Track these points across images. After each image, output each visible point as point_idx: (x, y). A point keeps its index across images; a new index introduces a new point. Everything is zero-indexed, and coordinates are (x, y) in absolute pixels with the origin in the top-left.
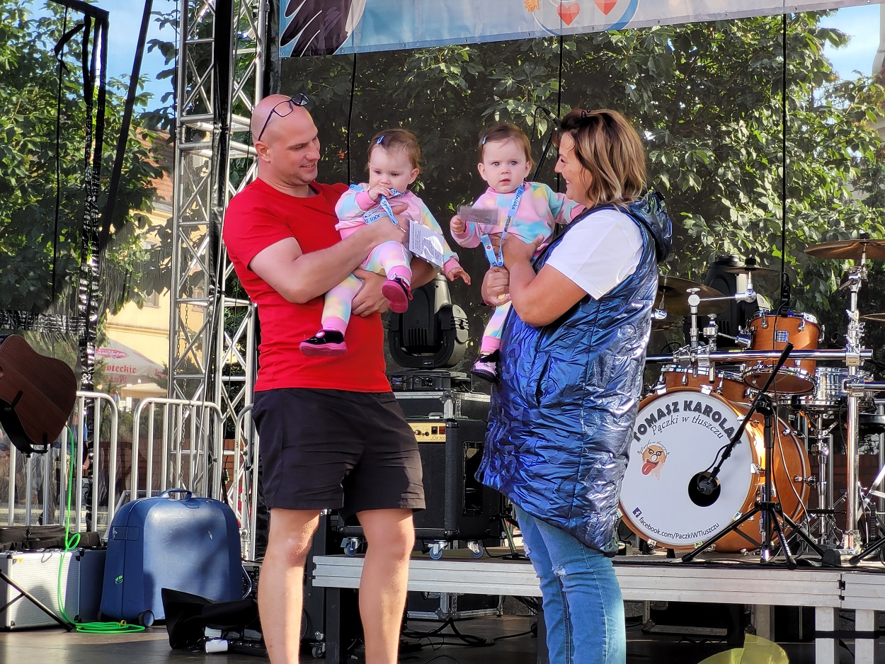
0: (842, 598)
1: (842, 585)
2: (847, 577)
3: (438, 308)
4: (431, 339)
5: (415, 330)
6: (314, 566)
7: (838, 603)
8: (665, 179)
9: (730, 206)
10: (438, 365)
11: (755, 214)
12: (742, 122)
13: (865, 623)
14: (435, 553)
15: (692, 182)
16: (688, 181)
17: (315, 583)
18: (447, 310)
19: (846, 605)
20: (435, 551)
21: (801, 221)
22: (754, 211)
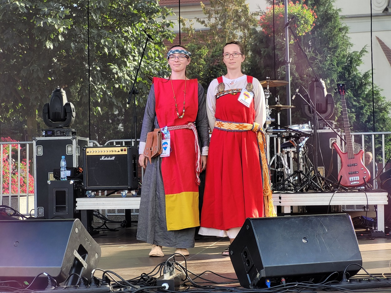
0: (280, 202)
1: (280, 198)
2: (282, 195)
3: (64, 104)
4: (62, 116)
5: (56, 112)
6: (76, 202)
7: (279, 204)
8: (106, 50)
9: (127, 61)
10: (65, 126)
11: (134, 64)
12: (130, 27)
13: (287, 210)
14: (124, 195)
15: (116, 52)
16: (115, 52)
17: (77, 208)
18: (68, 105)
19: (281, 205)
20: (124, 194)
21: (150, 67)
22: (134, 63)
